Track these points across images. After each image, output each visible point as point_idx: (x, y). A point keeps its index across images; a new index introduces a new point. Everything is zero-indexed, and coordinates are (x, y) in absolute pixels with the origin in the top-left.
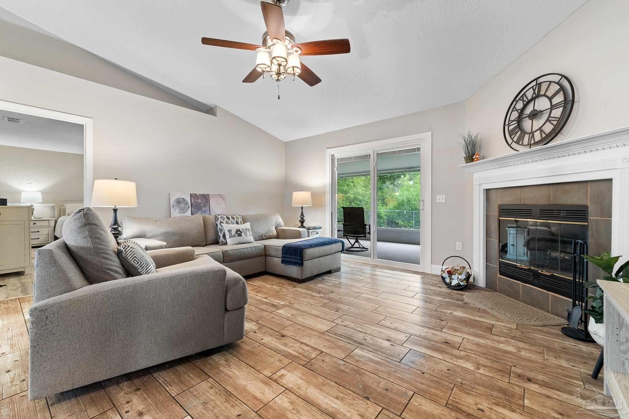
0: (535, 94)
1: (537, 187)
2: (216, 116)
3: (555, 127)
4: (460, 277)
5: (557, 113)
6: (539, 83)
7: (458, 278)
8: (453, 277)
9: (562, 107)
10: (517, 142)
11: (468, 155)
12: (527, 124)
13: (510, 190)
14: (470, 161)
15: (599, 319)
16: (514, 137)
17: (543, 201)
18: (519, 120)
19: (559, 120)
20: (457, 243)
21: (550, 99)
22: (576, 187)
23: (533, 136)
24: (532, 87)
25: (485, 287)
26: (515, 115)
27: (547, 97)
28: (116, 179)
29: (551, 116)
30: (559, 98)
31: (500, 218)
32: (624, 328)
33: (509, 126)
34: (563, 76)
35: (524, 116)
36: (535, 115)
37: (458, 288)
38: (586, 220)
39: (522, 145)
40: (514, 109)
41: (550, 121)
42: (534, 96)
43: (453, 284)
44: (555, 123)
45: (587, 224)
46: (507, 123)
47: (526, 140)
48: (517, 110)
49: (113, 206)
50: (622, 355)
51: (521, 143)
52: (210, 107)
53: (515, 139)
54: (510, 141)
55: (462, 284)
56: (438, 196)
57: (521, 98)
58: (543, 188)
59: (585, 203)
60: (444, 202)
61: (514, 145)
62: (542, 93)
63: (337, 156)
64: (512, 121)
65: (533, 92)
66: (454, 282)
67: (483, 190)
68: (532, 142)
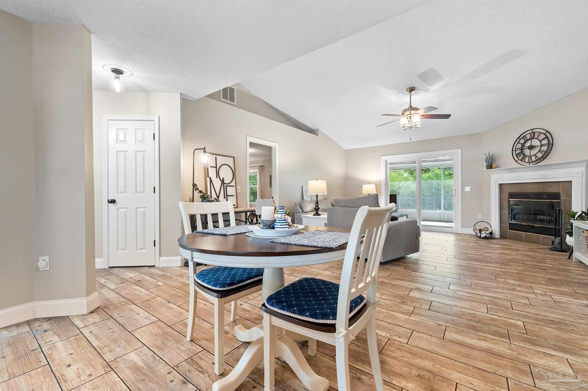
0: (532, 137)
1: (533, 184)
2: (317, 135)
3: (544, 155)
4: (486, 232)
5: (545, 148)
6: (533, 132)
7: (485, 233)
8: (482, 232)
9: (547, 146)
10: (521, 160)
11: (488, 164)
12: (527, 152)
13: (517, 185)
14: (490, 168)
15: (571, 235)
16: (519, 157)
17: (536, 191)
18: (522, 149)
19: (546, 152)
20: (479, 215)
21: (540, 141)
22: (554, 184)
23: (531, 158)
24: (530, 133)
25: (500, 237)
26: (519, 146)
27: (539, 140)
28: (317, 179)
29: (541, 149)
30: (545, 142)
31: (509, 199)
32: (581, 236)
33: (515, 151)
34: (547, 131)
35: (525, 147)
36: (531, 147)
37: (486, 238)
38: (559, 199)
39: (524, 162)
40: (519, 143)
41: (540, 152)
42: (531, 138)
43: (482, 236)
44: (543, 153)
45: (560, 201)
46: (514, 149)
47: (527, 159)
48: (521, 144)
49: (316, 194)
50: (580, 246)
51: (523, 161)
52: (312, 129)
53: (520, 158)
54: (517, 159)
55: (487, 236)
56: (466, 187)
57: (523, 138)
58: (536, 184)
59: (559, 191)
60: (470, 191)
61: (519, 161)
62: (536, 137)
63: (389, 161)
64: (518, 149)
65: (530, 136)
66: (483, 236)
67: (498, 185)
68: (531, 161)
